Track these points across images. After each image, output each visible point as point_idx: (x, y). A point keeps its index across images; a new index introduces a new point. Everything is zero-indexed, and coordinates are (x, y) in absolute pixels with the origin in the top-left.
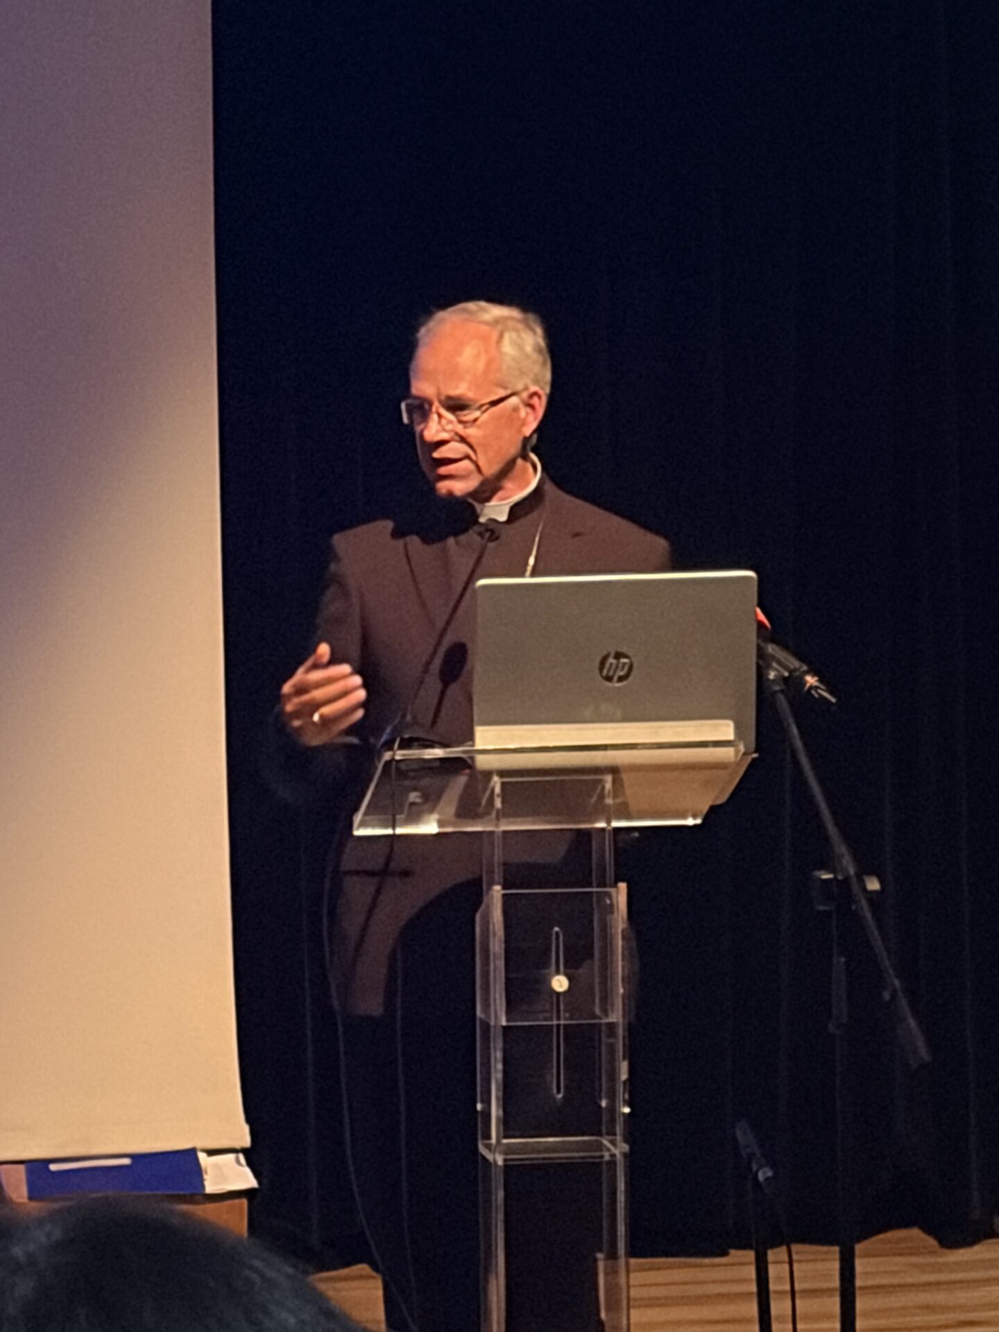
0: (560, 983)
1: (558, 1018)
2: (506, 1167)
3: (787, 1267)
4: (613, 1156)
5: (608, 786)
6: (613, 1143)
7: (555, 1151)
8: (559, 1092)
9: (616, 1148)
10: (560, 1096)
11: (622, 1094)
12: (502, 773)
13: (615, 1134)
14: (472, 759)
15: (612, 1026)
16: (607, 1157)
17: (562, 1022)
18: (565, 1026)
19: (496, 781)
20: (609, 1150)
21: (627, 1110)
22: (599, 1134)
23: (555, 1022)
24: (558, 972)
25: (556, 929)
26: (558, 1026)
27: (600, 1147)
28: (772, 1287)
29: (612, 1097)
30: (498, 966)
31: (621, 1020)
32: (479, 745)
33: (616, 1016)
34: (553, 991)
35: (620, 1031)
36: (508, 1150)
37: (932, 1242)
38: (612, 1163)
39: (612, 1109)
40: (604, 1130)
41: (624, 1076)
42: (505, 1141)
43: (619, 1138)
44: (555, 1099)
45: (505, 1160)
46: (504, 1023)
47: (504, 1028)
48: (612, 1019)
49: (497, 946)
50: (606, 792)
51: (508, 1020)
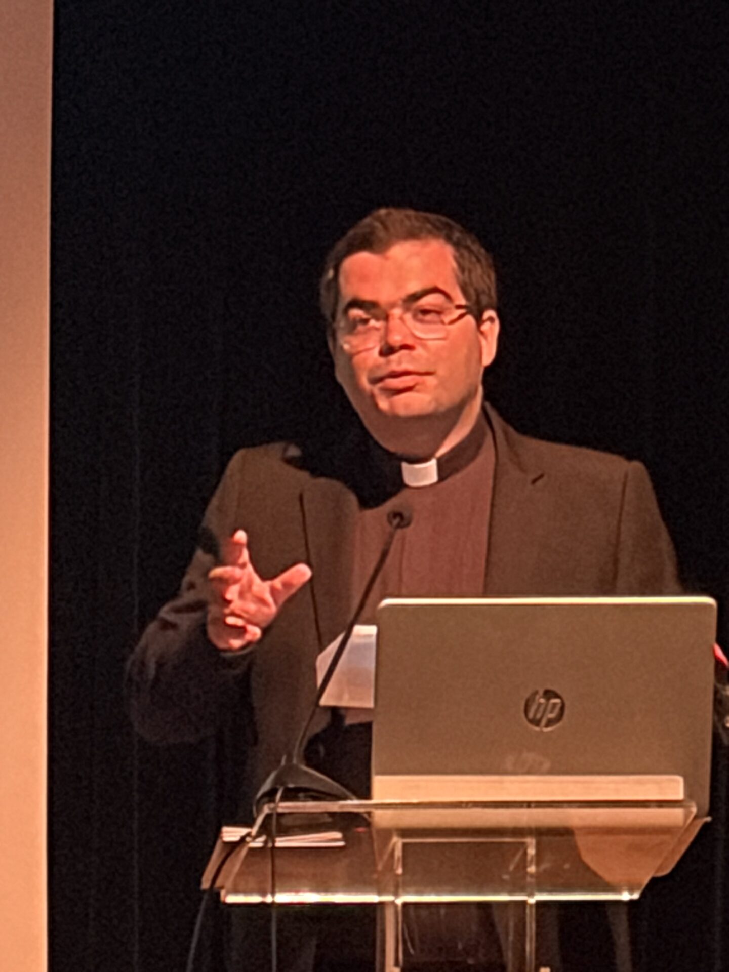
5: (531, 851)
12: (405, 832)
14: (369, 813)
19: (397, 842)
32: (378, 797)
50: (529, 858)
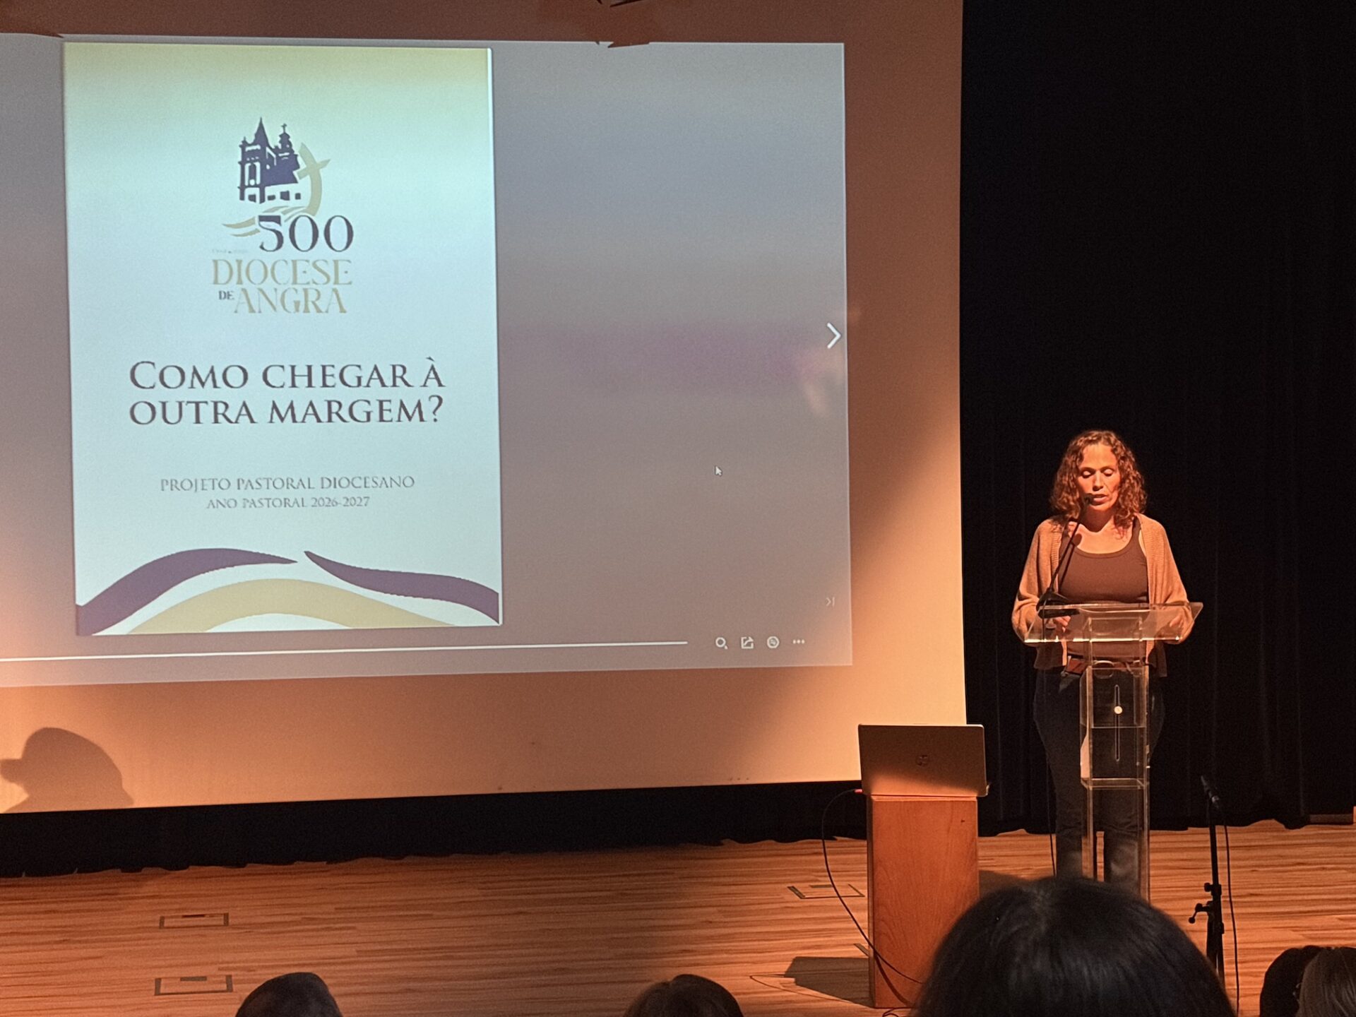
0: (1118, 710)
1: (1117, 726)
2: (1094, 791)
3: (1225, 836)
4: (1142, 787)
6: (1142, 781)
7: (1115, 785)
8: (1117, 758)
9: (1144, 784)
10: (1118, 760)
11: (1146, 760)
13: (1143, 777)
15: (1142, 729)
16: (1139, 788)
17: (1119, 727)
18: (1121, 729)
20: (1139, 784)
21: (1149, 767)
22: (1136, 777)
23: (1116, 727)
24: (1117, 705)
25: (1117, 686)
26: (1117, 729)
27: (1135, 783)
28: (1218, 845)
29: (1141, 760)
30: (1089, 702)
31: (1146, 727)
33: (1144, 725)
34: (1114, 713)
35: (1145, 732)
36: (1095, 783)
37: (1282, 826)
38: (1142, 790)
39: (1142, 767)
40: (1138, 775)
41: (1147, 752)
42: (1093, 779)
43: (1145, 779)
44: (1115, 761)
45: (1093, 788)
46: (1093, 727)
47: (1093, 729)
48: (1141, 727)
49: (1089, 693)
51: (1095, 726)
